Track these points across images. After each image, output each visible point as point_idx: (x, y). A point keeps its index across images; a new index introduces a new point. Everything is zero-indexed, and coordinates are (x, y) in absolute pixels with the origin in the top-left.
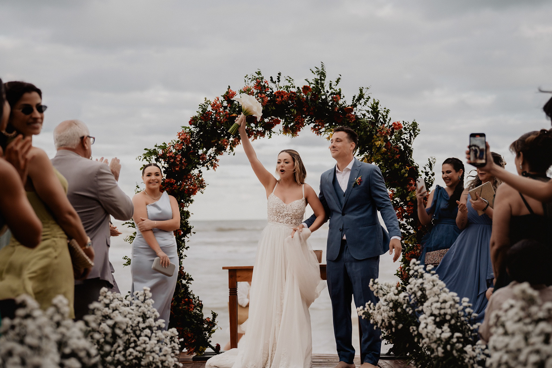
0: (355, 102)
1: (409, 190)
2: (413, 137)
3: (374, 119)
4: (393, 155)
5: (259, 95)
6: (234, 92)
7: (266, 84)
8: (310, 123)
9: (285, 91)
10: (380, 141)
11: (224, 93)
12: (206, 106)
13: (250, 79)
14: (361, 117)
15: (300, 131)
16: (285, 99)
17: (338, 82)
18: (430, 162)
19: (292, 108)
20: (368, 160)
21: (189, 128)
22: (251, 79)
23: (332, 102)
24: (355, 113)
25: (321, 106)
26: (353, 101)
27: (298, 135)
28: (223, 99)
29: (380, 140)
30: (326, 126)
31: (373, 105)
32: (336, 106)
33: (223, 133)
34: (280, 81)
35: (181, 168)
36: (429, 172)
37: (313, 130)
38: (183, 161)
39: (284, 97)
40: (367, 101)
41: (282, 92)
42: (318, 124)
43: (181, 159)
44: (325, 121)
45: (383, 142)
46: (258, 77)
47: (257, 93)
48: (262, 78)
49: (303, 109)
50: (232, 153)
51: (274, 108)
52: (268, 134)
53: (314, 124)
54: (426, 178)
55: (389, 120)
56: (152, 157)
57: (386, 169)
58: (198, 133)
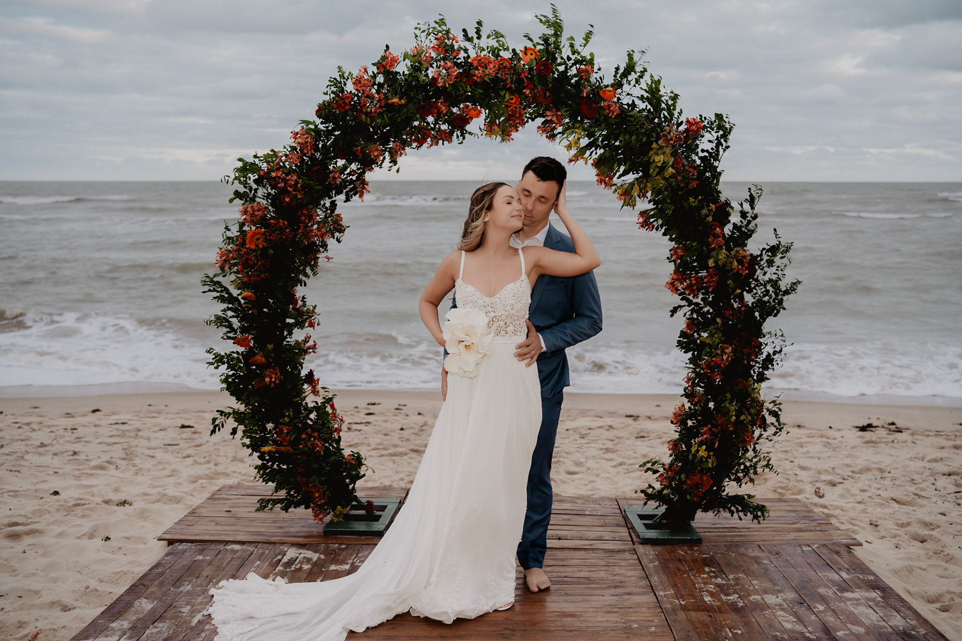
0: (619, 79)
1: (713, 246)
2: (724, 148)
3: (652, 110)
4: (686, 181)
5: (442, 63)
6: (394, 57)
7: (454, 43)
8: (536, 117)
9: (490, 55)
10: (663, 156)
12: (343, 83)
13: (424, 31)
14: (629, 107)
16: (491, 71)
17: (587, 39)
18: (751, 194)
20: (640, 189)
21: (313, 123)
22: (426, 32)
23: (577, 78)
24: (619, 99)
25: (558, 85)
26: (615, 76)
27: (514, 139)
28: (375, 70)
29: (664, 153)
30: (565, 123)
32: (585, 87)
33: (377, 134)
34: (481, 36)
35: (294, 198)
36: (748, 213)
37: (540, 132)
38: (299, 185)
39: (488, 67)
40: (641, 77)
41: (485, 57)
42: (549, 119)
43: (297, 182)
44: (562, 115)
45: (670, 155)
46: (440, 29)
47: (438, 60)
48: (448, 32)
50: (395, 168)
51: (469, 89)
52: (458, 136)
53: (543, 120)
54: (741, 221)
55: (678, 113)
56: (250, 178)
57: (673, 207)
58: (329, 133)
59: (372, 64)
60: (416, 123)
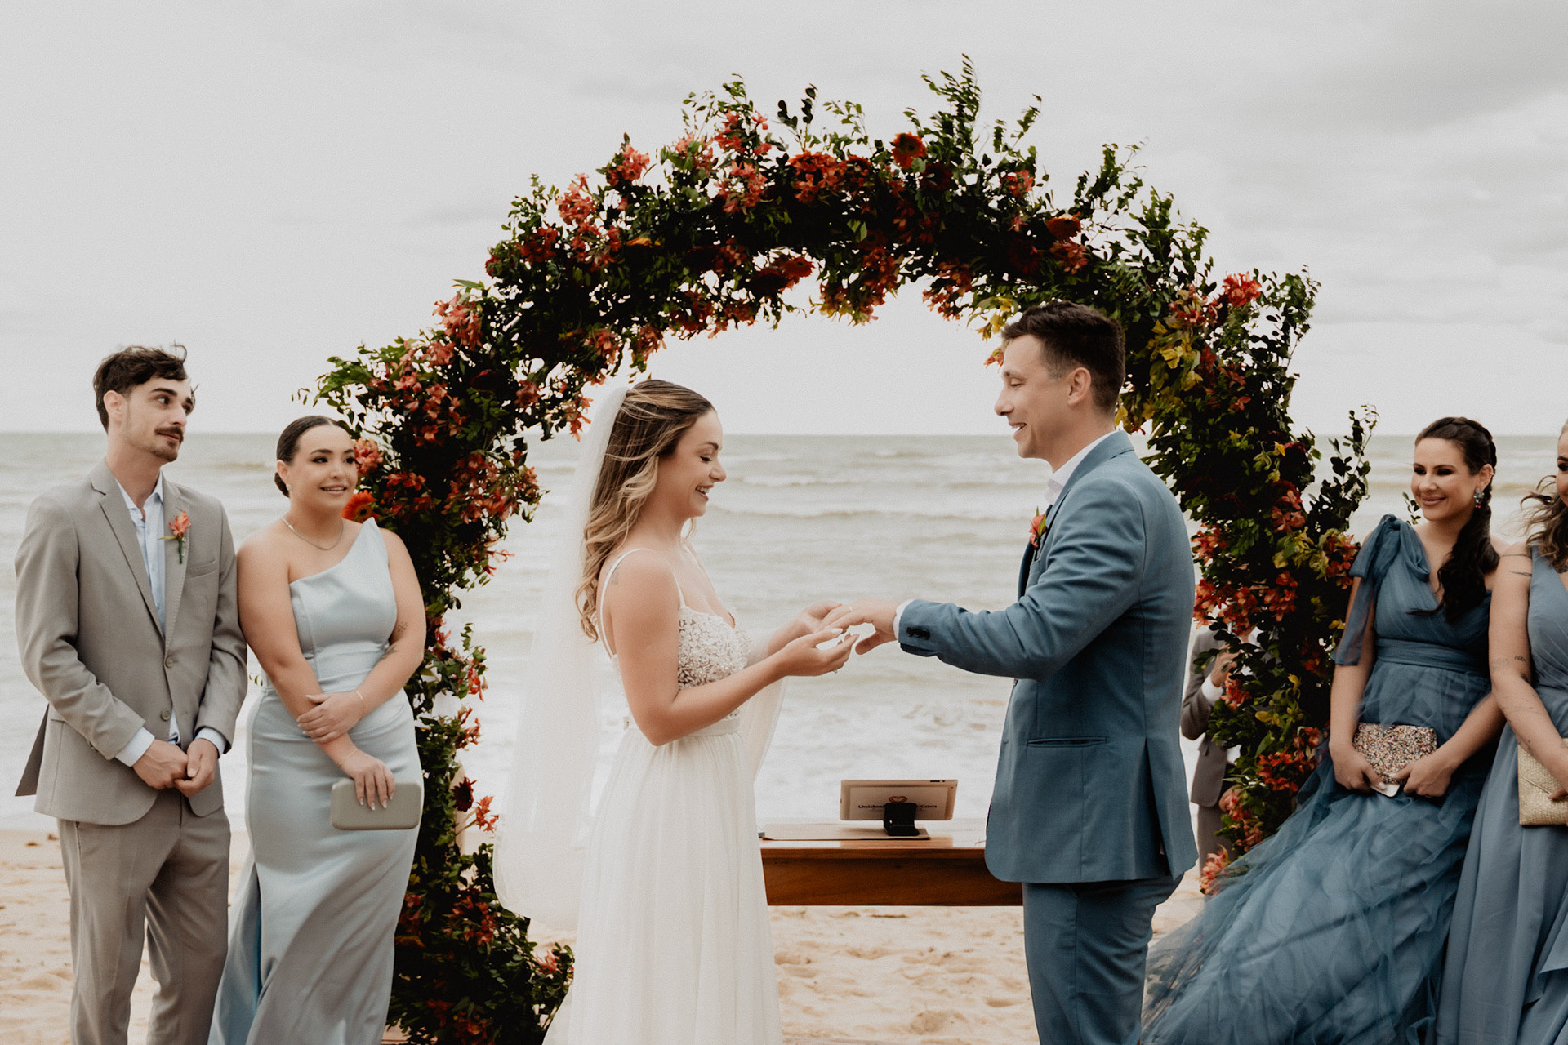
0: (1086, 200)
2: (1298, 330)
3: (1152, 260)
4: (1224, 398)
5: (735, 168)
6: (640, 156)
7: (760, 130)
8: (920, 274)
9: (830, 153)
10: (1179, 348)
11: (607, 160)
12: (539, 208)
13: (702, 108)
14: (1106, 254)
15: (881, 302)
16: (830, 183)
17: (1026, 124)
18: (1357, 423)
19: (854, 216)
21: (480, 285)
22: (707, 110)
23: (1002, 197)
24: (1084, 238)
25: (963, 212)
26: (1078, 194)
27: (876, 318)
28: (603, 181)
29: (1178, 343)
30: (977, 287)
31: (1152, 211)
32: (1018, 214)
33: (604, 306)
34: (811, 117)
35: (442, 433)
36: (1349, 459)
37: (929, 301)
38: (452, 408)
39: (825, 175)
40: (1130, 196)
41: (819, 157)
42: (948, 277)
43: (446, 402)
44: (972, 269)
45: (1190, 348)
46: (735, 103)
47: (727, 162)
48: (747, 108)
49: (896, 221)
51: (787, 218)
52: (766, 313)
53: (934, 279)
54: (1336, 480)
55: (1206, 265)
56: (349, 392)
57: (1198, 450)
58: (512, 305)
59: (598, 170)
60: (684, 287)
